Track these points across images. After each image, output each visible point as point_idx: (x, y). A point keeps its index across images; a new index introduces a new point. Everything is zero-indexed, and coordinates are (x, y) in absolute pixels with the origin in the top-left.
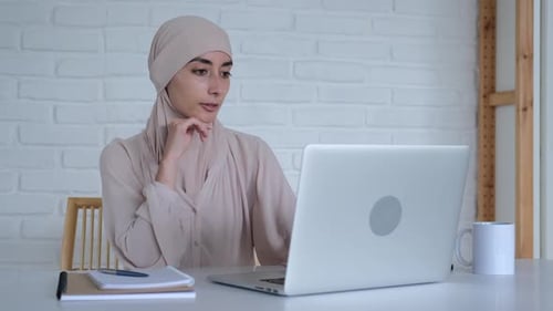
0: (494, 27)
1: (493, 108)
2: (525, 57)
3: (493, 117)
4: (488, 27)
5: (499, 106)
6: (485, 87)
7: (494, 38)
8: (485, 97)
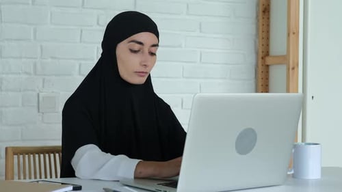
0: (269, 12)
1: (268, 66)
2: (294, 33)
3: (268, 72)
4: (265, 11)
5: (273, 65)
6: (263, 52)
7: (268, 18)
8: (262, 58)
